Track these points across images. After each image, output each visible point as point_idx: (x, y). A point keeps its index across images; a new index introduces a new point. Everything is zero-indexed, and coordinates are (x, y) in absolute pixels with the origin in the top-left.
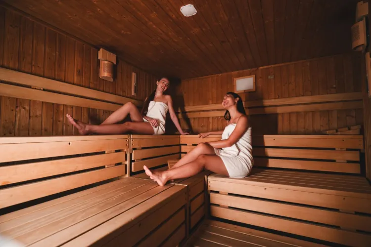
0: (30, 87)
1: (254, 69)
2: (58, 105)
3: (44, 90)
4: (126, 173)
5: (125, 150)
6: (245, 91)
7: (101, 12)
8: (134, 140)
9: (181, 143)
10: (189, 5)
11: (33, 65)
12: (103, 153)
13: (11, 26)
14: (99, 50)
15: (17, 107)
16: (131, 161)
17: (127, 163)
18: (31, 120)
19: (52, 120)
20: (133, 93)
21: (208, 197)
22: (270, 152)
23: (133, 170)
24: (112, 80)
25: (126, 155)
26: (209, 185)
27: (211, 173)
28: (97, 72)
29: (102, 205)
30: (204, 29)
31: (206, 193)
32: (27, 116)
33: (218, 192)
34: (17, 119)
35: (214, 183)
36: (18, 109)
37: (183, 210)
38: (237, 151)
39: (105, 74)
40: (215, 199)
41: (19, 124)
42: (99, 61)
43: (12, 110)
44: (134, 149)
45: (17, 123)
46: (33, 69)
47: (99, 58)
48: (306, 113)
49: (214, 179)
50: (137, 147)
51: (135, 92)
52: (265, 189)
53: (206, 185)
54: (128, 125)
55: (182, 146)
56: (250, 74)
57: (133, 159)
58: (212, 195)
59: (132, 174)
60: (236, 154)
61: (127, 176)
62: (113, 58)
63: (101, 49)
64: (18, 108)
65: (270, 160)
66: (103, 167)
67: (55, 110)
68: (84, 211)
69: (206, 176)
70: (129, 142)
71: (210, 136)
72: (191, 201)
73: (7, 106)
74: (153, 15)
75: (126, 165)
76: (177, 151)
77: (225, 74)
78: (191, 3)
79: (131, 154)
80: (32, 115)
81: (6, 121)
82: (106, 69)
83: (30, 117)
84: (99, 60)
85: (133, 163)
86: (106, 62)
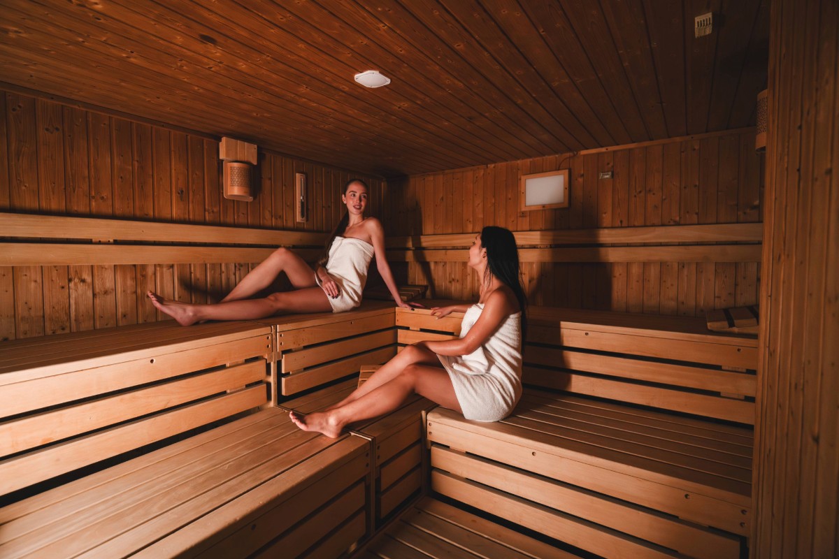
0: (89, 242)
1: (568, 155)
2: (144, 267)
3: (116, 242)
4: (269, 398)
5: (266, 357)
6: (544, 206)
7: (201, 91)
8: (284, 333)
9: (397, 324)
10: (368, 72)
11: (93, 197)
12: (223, 367)
13: (47, 130)
14: (220, 140)
15: (70, 280)
16: (280, 375)
17: (272, 379)
18: (97, 301)
19: (134, 296)
20: (299, 218)
21: (428, 454)
22: (576, 361)
23: (284, 393)
24: (251, 199)
25: (268, 366)
26: (429, 430)
27: (432, 406)
28: (219, 187)
29: (201, 480)
30: (419, 102)
31: (423, 445)
32: (90, 294)
33: (446, 447)
34: (72, 302)
35: (439, 427)
36: (72, 285)
37: (362, 486)
38: (486, 363)
39: (234, 189)
40: (441, 459)
41: (76, 308)
42: (220, 162)
43: (63, 287)
44: (284, 352)
45: (73, 307)
46: (93, 204)
47: (222, 157)
48: (682, 265)
49: (437, 420)
50: (292, 347)
51: (303, 215)
52: (533, 453)
53: (423, 429)
54: (276, 300)
55: (399, 331)
56: (556, 168)
57: (283, 372)
58: (436, 451)
59: (281, 400)
60: (482, 370)
61: (272, 404)
62: (249, 152)
63: (224, 139)
64: (73, 283)
65: (574, 378)
66: (224, 393)
67: (139, 276)
68: (167, 493)
69: (423, 413)
70: (273, 341)
71: (454, 314)
72: (382, 465)
73: (52, 280)
74: (303, 90)
75: (269, 385)
76: (390, 341)
77: (502, 165)
78: (372, 69)
79: (279, 363)
80: (97, 290)
81: (54, 308)
82: (236, 179)
83: (94, 295)
84: (222, 160)
85: (283, 380)
86: (236, 165)
